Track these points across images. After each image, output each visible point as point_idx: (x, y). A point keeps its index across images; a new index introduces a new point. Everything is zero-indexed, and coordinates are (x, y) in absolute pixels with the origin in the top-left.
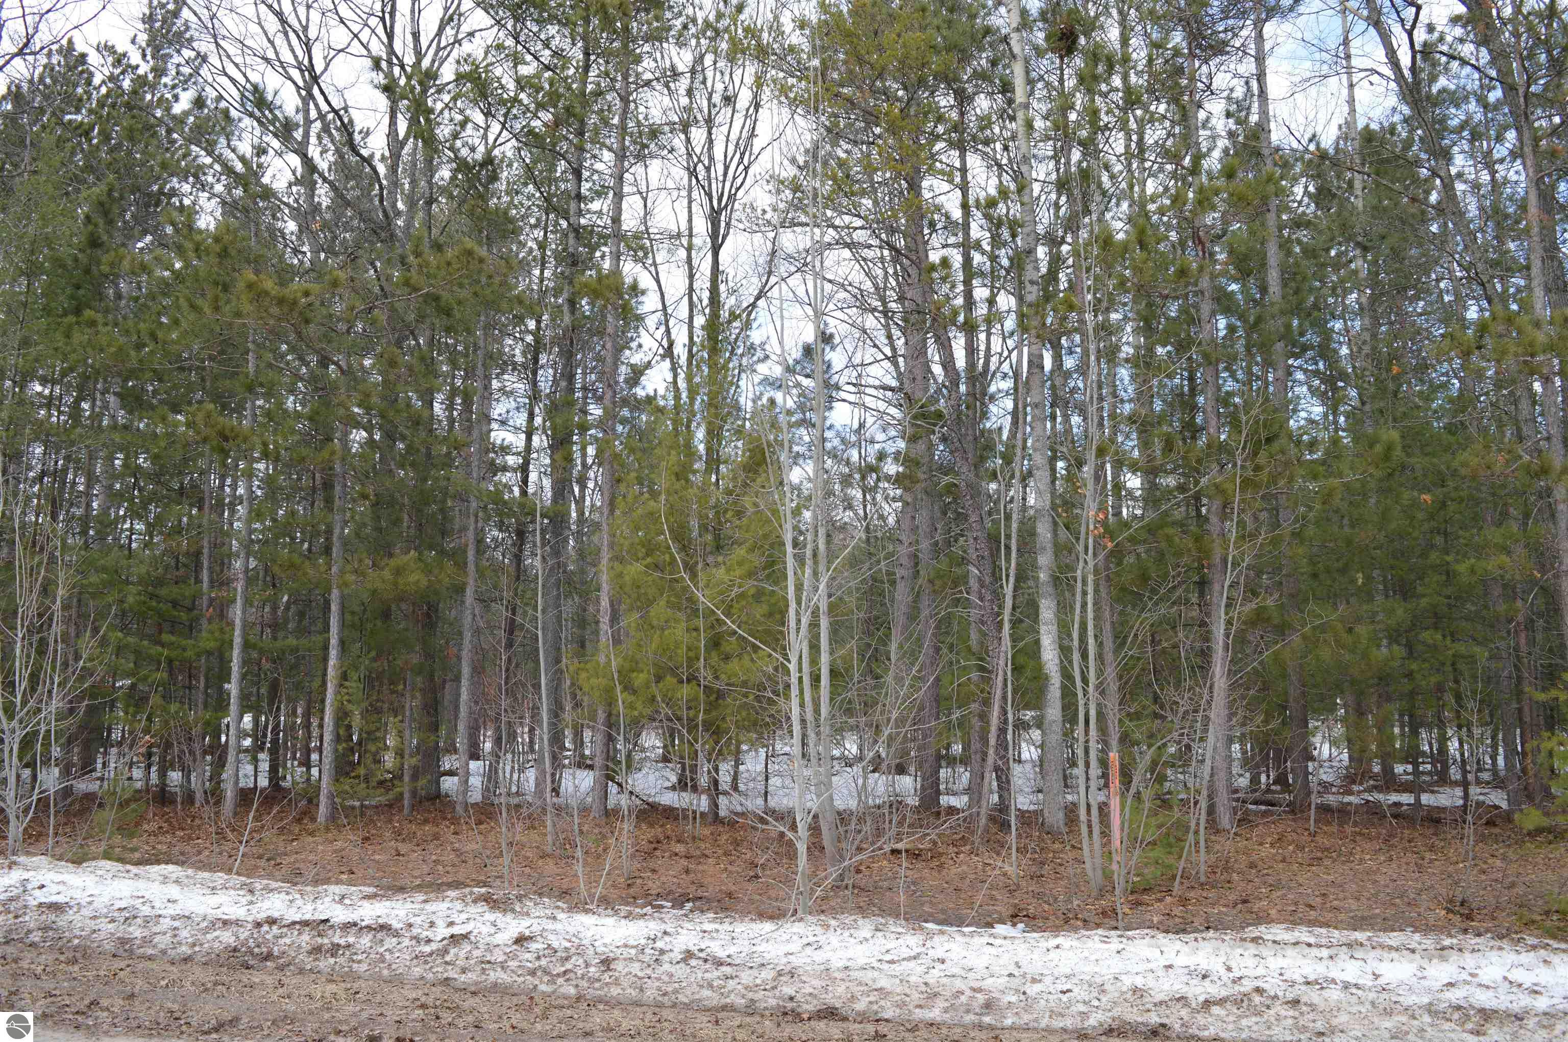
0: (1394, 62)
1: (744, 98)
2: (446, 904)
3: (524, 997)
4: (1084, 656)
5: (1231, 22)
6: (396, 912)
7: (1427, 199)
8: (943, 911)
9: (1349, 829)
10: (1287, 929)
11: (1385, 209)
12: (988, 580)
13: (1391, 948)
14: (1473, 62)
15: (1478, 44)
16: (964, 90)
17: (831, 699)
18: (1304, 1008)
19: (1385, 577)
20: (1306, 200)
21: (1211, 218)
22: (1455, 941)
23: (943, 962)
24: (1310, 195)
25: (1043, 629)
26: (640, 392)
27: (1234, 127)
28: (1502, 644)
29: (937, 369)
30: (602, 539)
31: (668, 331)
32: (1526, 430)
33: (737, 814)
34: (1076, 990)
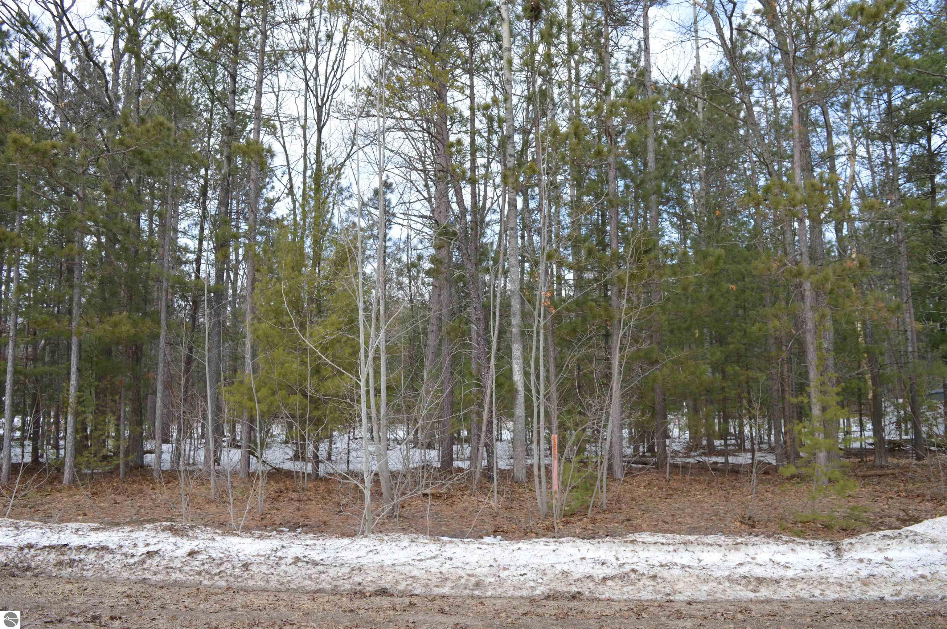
0: (721, 36)
1: (338, 37)
2: (145, 533)
3: (193, 589)
4: (538, 377)
5: (630, 6)
6: (112, 538)
7: (739, 114)
8: (453, 530)
9: (688, 477)
10: (651, 535)
11: (714, 120)
12: (482, 333)
13: (708, 544)
14: (766, 37)
15: (769, 27)
16: (473, 39)
17: (387, 404)
18: (659, 580)
19: (711, 333)
20: (671, 114)
21: (617, 121)
22: (743, 539)
23: (451, 559)
24: (674, 111)
25: (514, 362)
26: (273, 216)
27: (630, 68)
28: (773, 371)
29: (455, 206)
30: (247, 307)
31: (290, 179)
32: (789, 250)
33: (330, 474)
34: (529, 574)
